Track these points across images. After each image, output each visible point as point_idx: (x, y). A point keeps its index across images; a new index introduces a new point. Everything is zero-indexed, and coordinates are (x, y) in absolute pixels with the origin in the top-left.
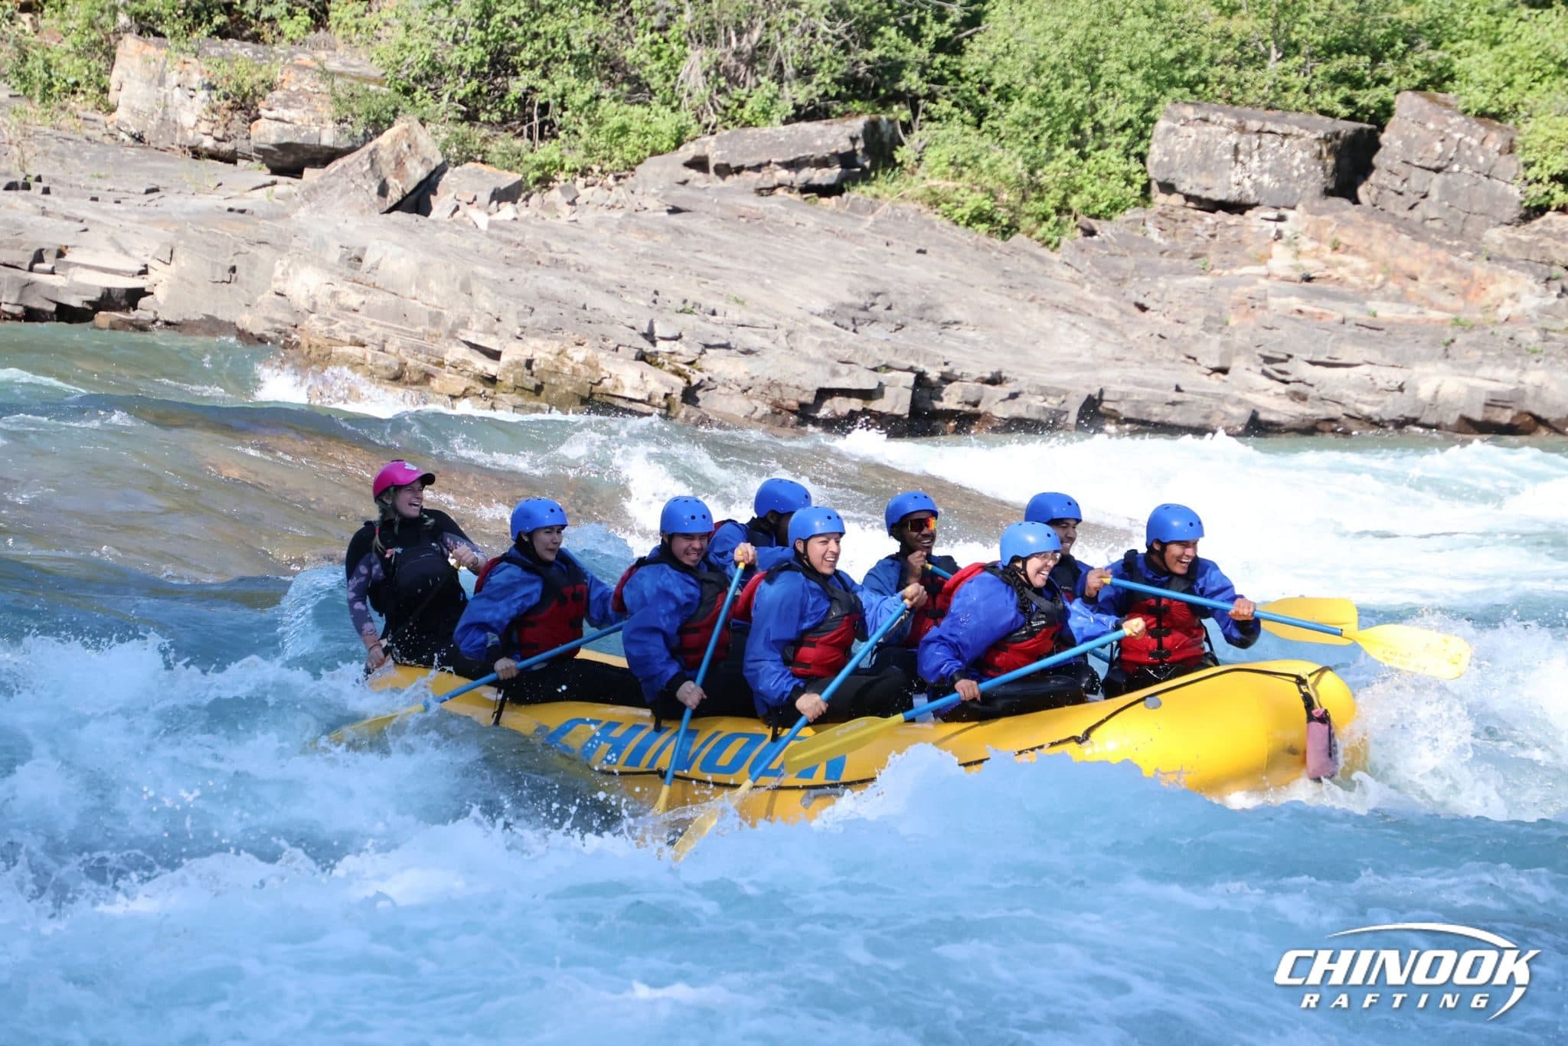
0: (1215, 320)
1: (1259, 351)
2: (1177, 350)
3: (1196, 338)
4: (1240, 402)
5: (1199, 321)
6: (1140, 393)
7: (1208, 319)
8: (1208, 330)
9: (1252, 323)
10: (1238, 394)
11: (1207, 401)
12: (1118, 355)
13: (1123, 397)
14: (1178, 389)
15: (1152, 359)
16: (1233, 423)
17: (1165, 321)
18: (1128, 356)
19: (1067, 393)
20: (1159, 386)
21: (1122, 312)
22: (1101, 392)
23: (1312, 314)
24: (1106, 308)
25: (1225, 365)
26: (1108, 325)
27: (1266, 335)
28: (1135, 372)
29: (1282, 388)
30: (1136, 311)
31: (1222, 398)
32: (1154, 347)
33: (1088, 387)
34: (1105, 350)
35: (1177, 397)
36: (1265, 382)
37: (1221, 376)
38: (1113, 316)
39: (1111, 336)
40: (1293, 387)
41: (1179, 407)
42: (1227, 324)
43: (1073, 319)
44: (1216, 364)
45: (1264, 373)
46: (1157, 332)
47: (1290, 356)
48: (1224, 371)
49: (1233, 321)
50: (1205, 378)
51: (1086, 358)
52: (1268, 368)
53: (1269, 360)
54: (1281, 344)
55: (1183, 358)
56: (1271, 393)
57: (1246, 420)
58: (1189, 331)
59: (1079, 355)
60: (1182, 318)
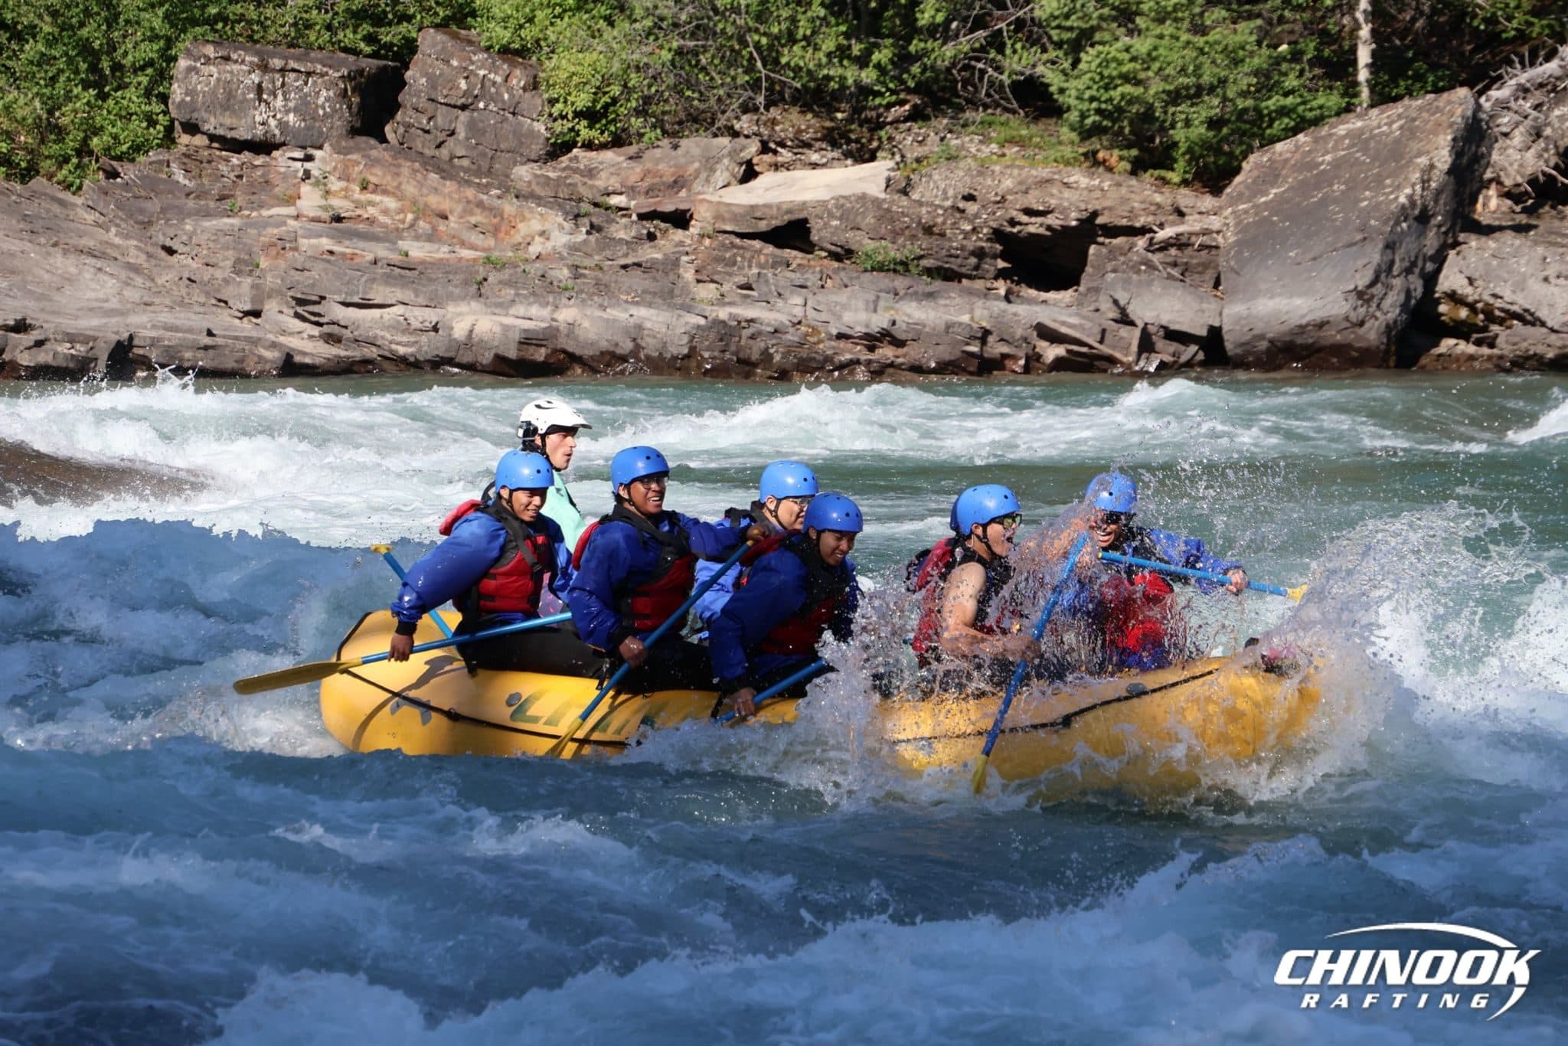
0: (246, 263)
1: (290, 293)
2: (207, 294)
3: (226, 281)
4: (274, 345)
5: (229, 263)
6: (171, 338)
7: (238, 261)
8: (238, 273)
9: (282, 264)
10: (271, 337)
11: (239, 345)
12: (146, 299)
13: (154, 342)
14: (210, 333)
15: (182, 304)
16: (268, 367)
17: (194, 265)
18: (157, 301)
19: (95, 339)
20: (190, 330)
21: (149, 256)
22: (131, 338)
23: (344, 255)
24: (133, 252)
25: (257, 307)
26: (135, 269)
27: (297, 276)
28: (165, 317)
29: (316, 331)
30: (163, 254)
31: (255, 342)
32: (184, 291)
33: (117, 333)
34: (132, 295)
35: (208, 341)
36: (298, 325)
37: (254, 320)
38: (141, 259)
39: (139, 280)
40: (326, 329)
41: (211, 352)
42: (258, 266)
43: (99, 264)
44: (247, 307)
45: (297, 316)
46: (186, 275)
47: (323, 298)
48: (257, 314)
49: (264, 263)
50: (237, 321)
51: (114, 303)
52: (300, 310)
53: (301, 302)
54: (313, 285)
55: (214, 302)
56: (305, 335)
57: (280, 363)
58: (219, 274)
59: (107, 301)
60: (212, 261)
